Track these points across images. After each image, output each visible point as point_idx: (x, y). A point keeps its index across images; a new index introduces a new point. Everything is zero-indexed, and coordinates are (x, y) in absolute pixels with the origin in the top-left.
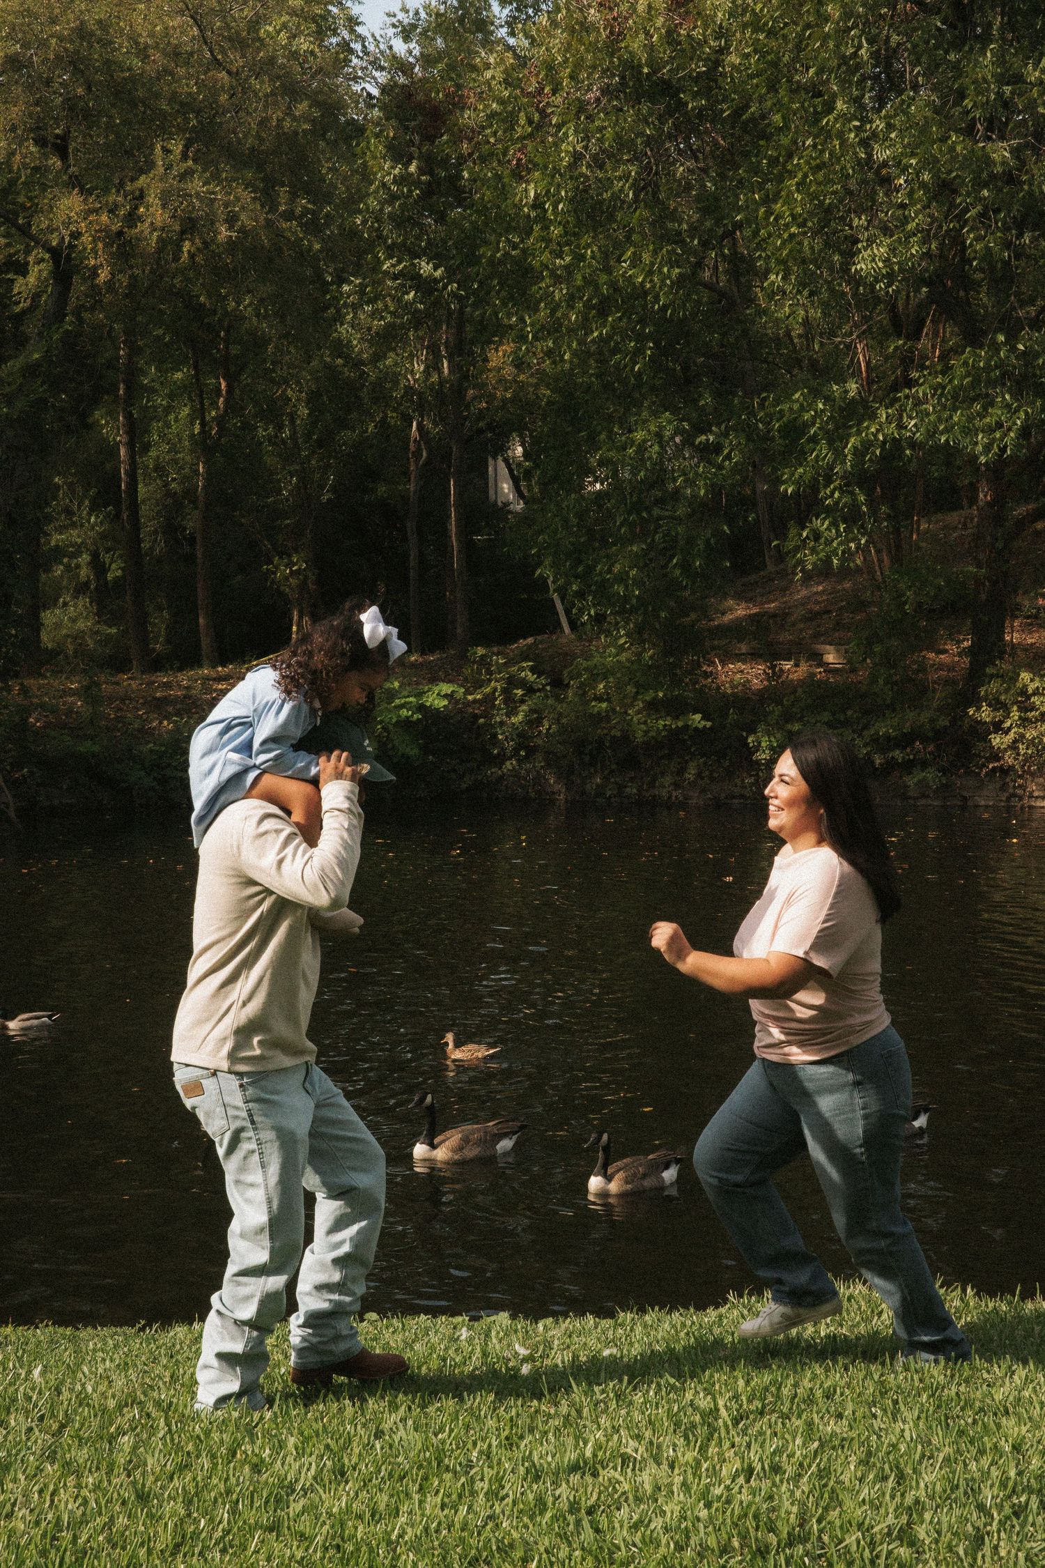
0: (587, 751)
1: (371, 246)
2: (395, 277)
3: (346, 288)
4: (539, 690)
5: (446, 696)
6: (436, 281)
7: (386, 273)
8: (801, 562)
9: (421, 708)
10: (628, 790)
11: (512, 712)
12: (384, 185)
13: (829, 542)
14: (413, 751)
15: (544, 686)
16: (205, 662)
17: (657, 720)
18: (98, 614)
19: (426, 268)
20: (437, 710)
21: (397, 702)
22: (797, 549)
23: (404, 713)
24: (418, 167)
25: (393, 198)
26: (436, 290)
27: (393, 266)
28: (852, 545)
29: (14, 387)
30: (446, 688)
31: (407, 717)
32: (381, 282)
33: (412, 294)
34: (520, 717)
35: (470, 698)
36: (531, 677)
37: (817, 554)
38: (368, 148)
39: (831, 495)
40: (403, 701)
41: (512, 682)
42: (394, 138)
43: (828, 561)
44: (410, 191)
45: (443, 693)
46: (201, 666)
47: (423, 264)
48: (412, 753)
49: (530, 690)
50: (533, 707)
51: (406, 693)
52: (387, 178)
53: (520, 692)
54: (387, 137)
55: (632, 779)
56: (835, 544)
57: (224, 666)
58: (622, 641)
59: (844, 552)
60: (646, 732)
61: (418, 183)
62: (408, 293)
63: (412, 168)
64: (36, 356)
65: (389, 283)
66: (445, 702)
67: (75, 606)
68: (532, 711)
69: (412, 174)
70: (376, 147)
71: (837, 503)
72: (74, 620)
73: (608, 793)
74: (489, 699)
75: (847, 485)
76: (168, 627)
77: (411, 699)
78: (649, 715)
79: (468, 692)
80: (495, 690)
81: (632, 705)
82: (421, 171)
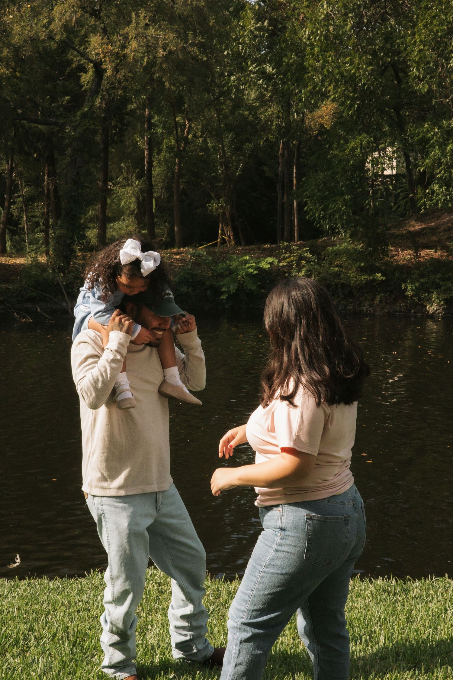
0: (331, 289)
1: (245, 59)
2: (254, 73)
3: (233, 78)
4: (312, 261)
5: (270, 263)
6: (273, 75)
7: (251, 71)
8: (425, 204)
9: (258, 268)
10: (349, 307)
11: (299, 271)
12: (251, 31)
13: (438, 195)
14: (254, 288)
15: (314, 259)
16: (176, 246)
17: (361, 276)
18: (138, 224)
19: (269, 69)
20: (265, 269)
21: (247, 265)
22: (421, 198)
23: (251, 270)
24: (268, 23)
25: (256, 37)
26: (274, 78)
27: (254, 68)
28: (448, 197)
29: (77, 123)
30: (270, 260)
31: (252, 272)
32: (249, 75)
33: (262, 80)
34: (303, 273)
35: (281, 264)
36: (309, 255)
37: (432, 200)
38: (246, 14)
39: (440, 173)
40: (249, 265)
41: (301, 258)
42: (258, 9)
43: (436, 204)
44: (264, 34)
45: (268, 262)
46: (174, 248)
47: (268, 67)
48: (253, 288)
49: (308, 261)
50: (308, 269)
51: (252, 262)
52: (252, 28)
53: (304, 262)
54: (255, 9)
55: (351, 303)
56: (440, 197)
57: (184, 248)
58: (349, 240)
59: (444, 200)
60: (356, 281)
61: (267, 30)
62: (260, 80)
63: (266, 24)
64: (86, 109)
65: (252, 76)
66: (269, 266)
67: (128, 220)
68: (308, 271)
69: (265, 26)
70: (249, 14)
71: (442, 177)
72: (127, 226)
73: (340, 308)
74: (290, 265)
75: (448, 168)
76: (168, 230)
77: (254, 264)
78: (358, 274)
79: (280, 261)
80: (292, 261)
81: (351, 269)
82: (270, 24)
